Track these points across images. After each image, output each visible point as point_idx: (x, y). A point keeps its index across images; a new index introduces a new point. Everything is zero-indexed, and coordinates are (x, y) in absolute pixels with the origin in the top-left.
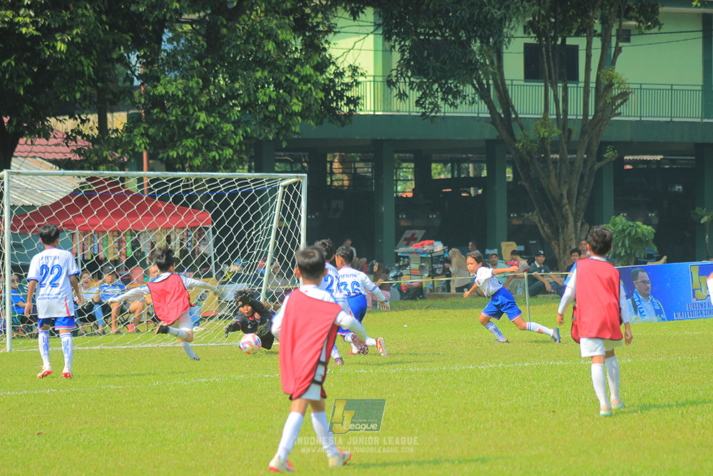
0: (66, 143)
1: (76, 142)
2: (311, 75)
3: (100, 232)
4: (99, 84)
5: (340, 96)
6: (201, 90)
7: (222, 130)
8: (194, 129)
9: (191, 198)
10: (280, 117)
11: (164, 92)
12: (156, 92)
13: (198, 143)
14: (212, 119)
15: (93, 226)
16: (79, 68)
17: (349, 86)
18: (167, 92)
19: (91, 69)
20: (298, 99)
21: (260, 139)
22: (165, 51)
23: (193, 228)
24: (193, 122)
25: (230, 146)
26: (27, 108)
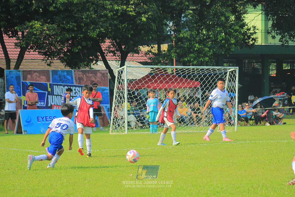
0: (146, 56)
1: (149, 55)
2: (238, 29)
3: (160, 89)
4: (158, 33)
5: (249, 37)
6: (197, 35)
7: (204, 50)
8: (194, 50)
9: (194, 76)
10: (226, 45)
11: (182, 36)
12: (180, 36)
13: (195, 55)
14: (201, 46)
15: (158, 87)
16: (151, 27)
17: (252, 34)
18: (184, 36)
19: (155, 28)
20: (233, 38)
21: (219, 53)
22: (183, 21)
24: (193, 47)
25: (207, 56)
26: (131, 42)
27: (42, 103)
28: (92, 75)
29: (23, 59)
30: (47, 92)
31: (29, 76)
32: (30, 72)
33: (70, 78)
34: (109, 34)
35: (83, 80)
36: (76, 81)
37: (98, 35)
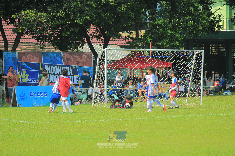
0: (125, 40)
1: (128, 40)
2: (205, 18)
3: (136, 69)
4: (136, 21)
5: (215, 25)
6: (169, 23)
7: (176, 36)
8: (167, 35)
9: (166, 58)
10: (195, 31)
11: (157, 23)
12: (154, 24)
13: (168, 40)
14: (173, 32)
15: (134, 67)
16: (130, 16)
17: (218, 22)
18: (158, 24)
19: (133, 16)
20: (201, 25)
21: (188, 39)
22: (158, 10)
23: (166, 68)
24: (166, 33)
25: (178, 41)
26: (113, 29)
27: (35, 81)
28: (78, 57)
29: (19, 42)
30: (39, 71)
31: (24, 57)
32: (24, 54)
33: (59, 59)
34: (93, 21)
35: (71, 61)
36: (65, 62)
37: (84, 23)
